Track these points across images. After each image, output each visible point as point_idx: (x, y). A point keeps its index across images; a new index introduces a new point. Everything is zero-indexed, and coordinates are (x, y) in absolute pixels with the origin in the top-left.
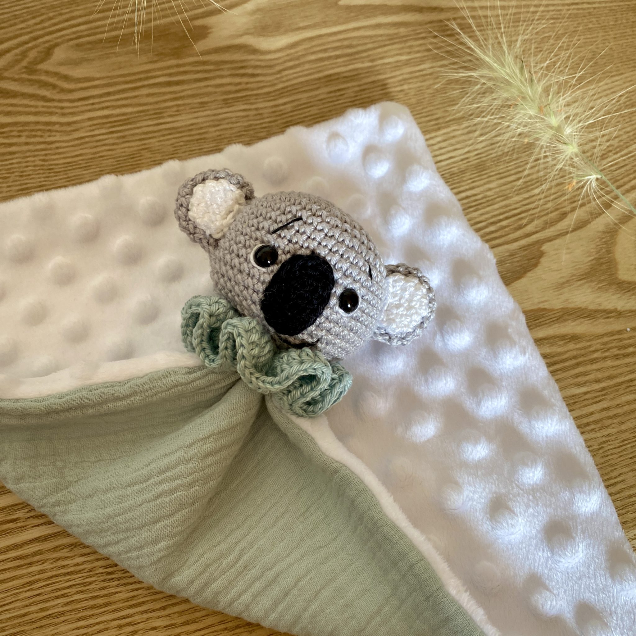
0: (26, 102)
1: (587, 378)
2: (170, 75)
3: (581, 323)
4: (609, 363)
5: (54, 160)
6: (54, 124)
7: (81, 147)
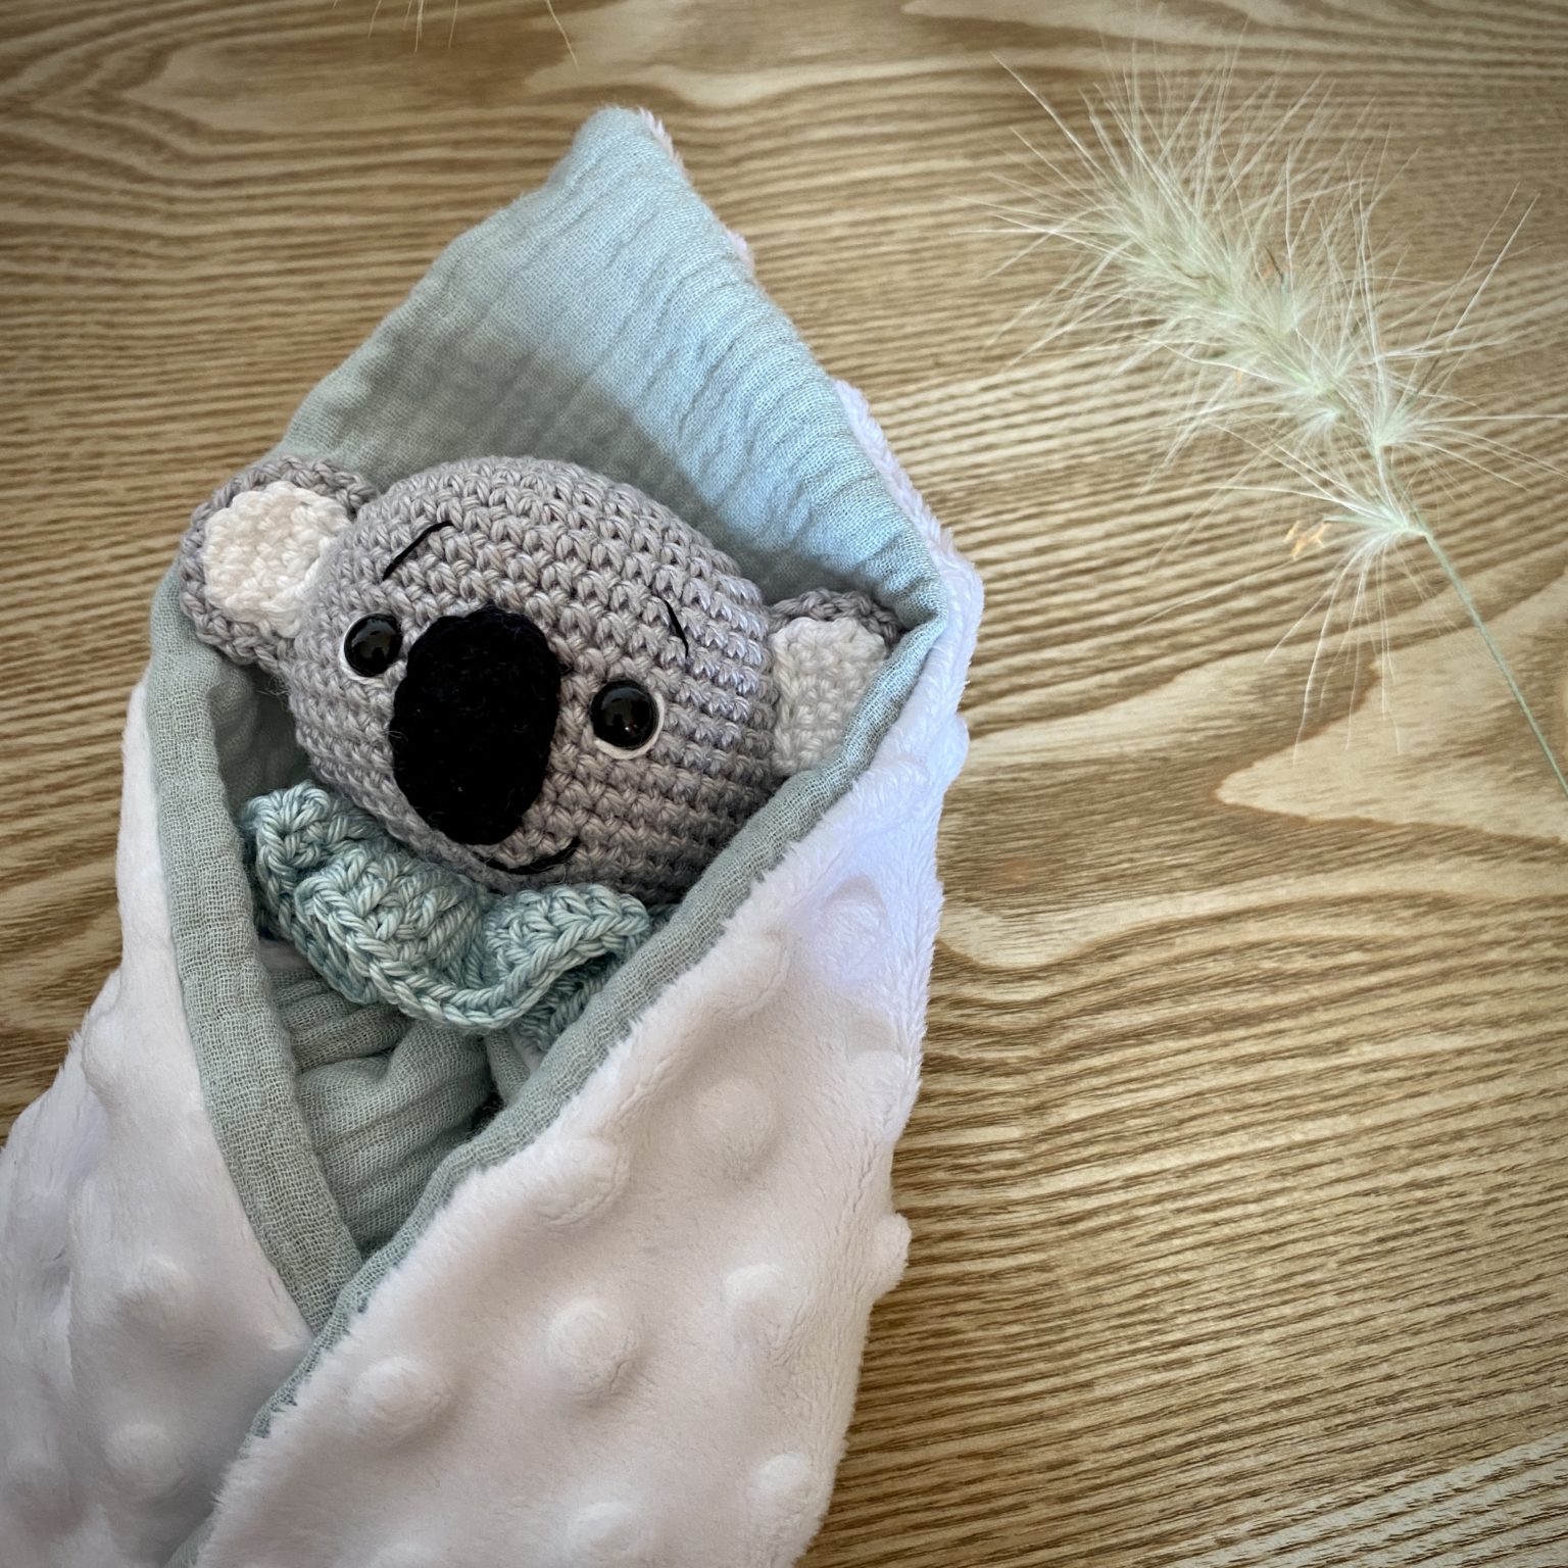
0: (82, 176)
1: (1468, 1012)
2: (457, 144)
3: (1462, 867)
4: (1528, 979)
5: (136, 325)
6: (148, 237)
7: (208, 300)
